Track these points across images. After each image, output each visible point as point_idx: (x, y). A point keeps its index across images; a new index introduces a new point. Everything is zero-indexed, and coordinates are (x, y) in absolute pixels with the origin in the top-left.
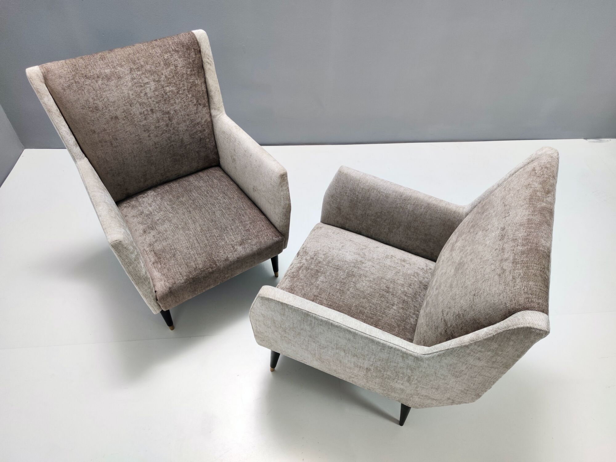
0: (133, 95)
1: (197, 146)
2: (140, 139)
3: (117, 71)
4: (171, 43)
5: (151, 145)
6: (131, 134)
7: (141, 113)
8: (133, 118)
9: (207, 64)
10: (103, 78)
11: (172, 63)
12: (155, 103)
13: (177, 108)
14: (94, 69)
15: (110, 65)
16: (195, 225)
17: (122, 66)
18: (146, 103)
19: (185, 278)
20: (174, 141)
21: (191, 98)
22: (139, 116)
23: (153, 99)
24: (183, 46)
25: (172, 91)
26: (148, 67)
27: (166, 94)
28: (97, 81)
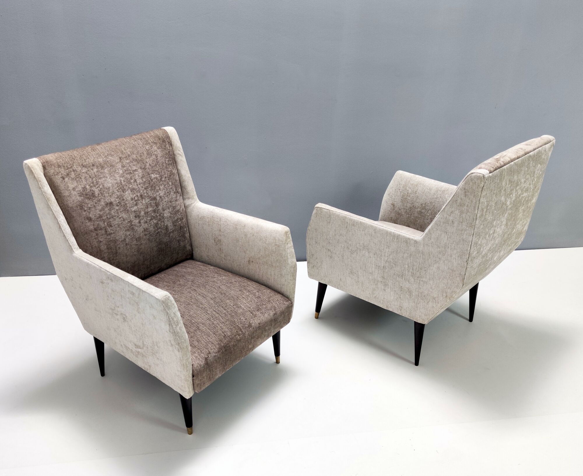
0: (124, 181)
1: (178, 234)
2: (132, 225)
3: (109, 160)
4: (149, 136)
5: (141, 232)
6: (124, 220)
7: (132, 199)
8: (126, 204)
9: (179, 156)
10: (97, 167)
11: (153, 153)
12: (143, 189)
13: (161, 195)
14: (88, 158)
15: (102, 155)
16: (206, 299)
17: (112, 156)
18: (137, 189)
19: (217, 346)
20: (160, 228)
21: (171, 185)
22: (131, 202)
23: (141, 185)
24: (159, 139)
25: (156, 178)
26: (134, 156)
27: (152, 180)
28: (92, 169)
